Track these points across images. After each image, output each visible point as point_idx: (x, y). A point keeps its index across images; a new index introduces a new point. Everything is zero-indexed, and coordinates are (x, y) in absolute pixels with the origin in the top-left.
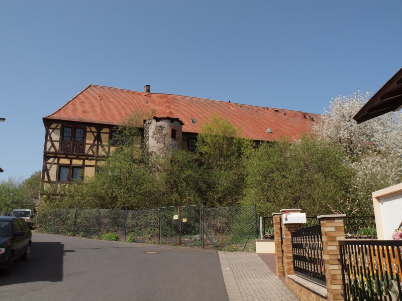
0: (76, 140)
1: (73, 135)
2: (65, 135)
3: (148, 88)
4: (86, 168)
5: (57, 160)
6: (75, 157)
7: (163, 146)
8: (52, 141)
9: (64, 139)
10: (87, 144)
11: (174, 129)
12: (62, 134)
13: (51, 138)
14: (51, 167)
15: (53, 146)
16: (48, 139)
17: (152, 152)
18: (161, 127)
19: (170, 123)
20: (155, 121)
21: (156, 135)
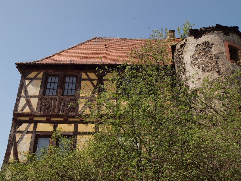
0: (66, 93)
1: (61, 86)
2: (48, 87)
3: (172, 34)
4: (79, 137)
5: (32, 125)
6: (62, 119)
7: (216, 75)
8: (27, 97)
9: (47, 93)
10: (82, 98)
11: (232, 44)
12: (44, 86)
13: (26, 92)
14: (21, 138)
15: (28, 103)
16: (23, 94)
17: (196, 90)
18: (206, 44)
19: (223, 35)
20: (193, 37)
21: (199, 60)
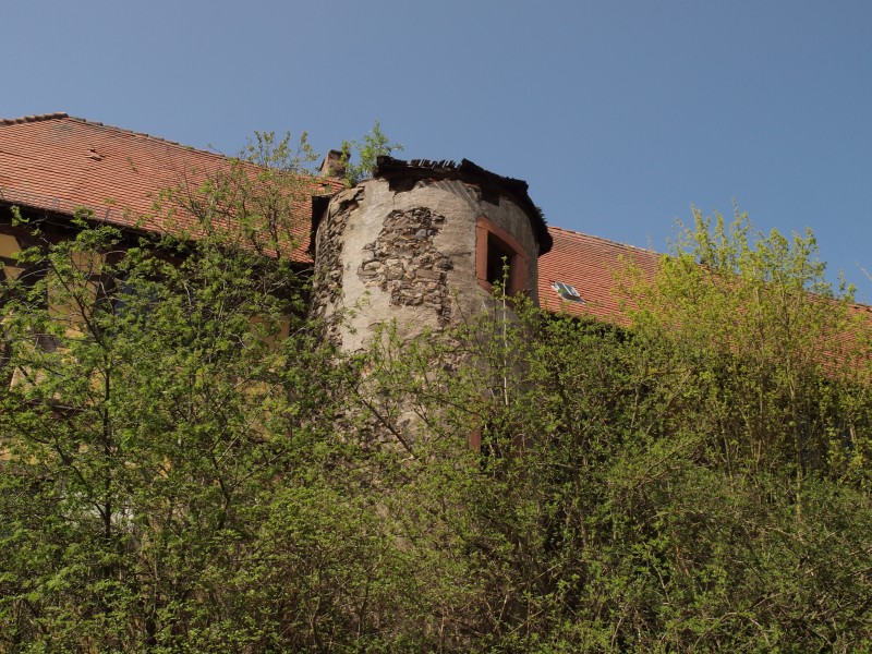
11: (501, 234)
17: (361, 361)
18: (423, 215)
19: (479, 200)
20: (386, 185)
21: (390, 262)
